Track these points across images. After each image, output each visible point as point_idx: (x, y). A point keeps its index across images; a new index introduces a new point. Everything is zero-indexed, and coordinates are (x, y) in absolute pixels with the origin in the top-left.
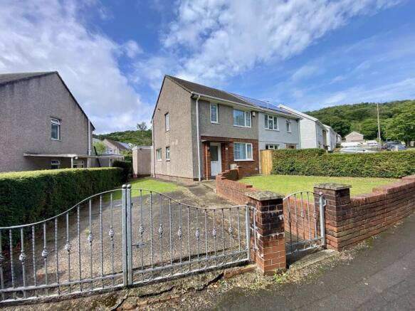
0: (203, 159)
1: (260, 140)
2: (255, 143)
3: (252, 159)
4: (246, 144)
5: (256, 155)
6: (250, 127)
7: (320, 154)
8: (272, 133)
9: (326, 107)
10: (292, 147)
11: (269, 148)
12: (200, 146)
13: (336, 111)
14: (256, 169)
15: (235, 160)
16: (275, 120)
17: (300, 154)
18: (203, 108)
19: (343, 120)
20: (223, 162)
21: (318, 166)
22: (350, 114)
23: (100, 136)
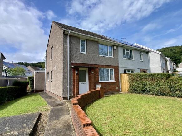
0: (72, 81)
1: (119, 66)
2: (116, 69)
3: (113, 81)
4: (109, 69)
5: (117, 78)
6: (112, 57)
7: (167, 78)
8: (129, 61)
9: (165, 47)
10: (144, 72)
11: (127, 72)
12: (70, 71)
13: (171, 50)
14: (117, 88)
15: (100, 81)
16: (131, 52)
17: (150, 78)
18: (74, 42)
19: (176, 55)
20: (90, 83)
21: (166, 88)
22: (179, 51)
23: (32, 64)
